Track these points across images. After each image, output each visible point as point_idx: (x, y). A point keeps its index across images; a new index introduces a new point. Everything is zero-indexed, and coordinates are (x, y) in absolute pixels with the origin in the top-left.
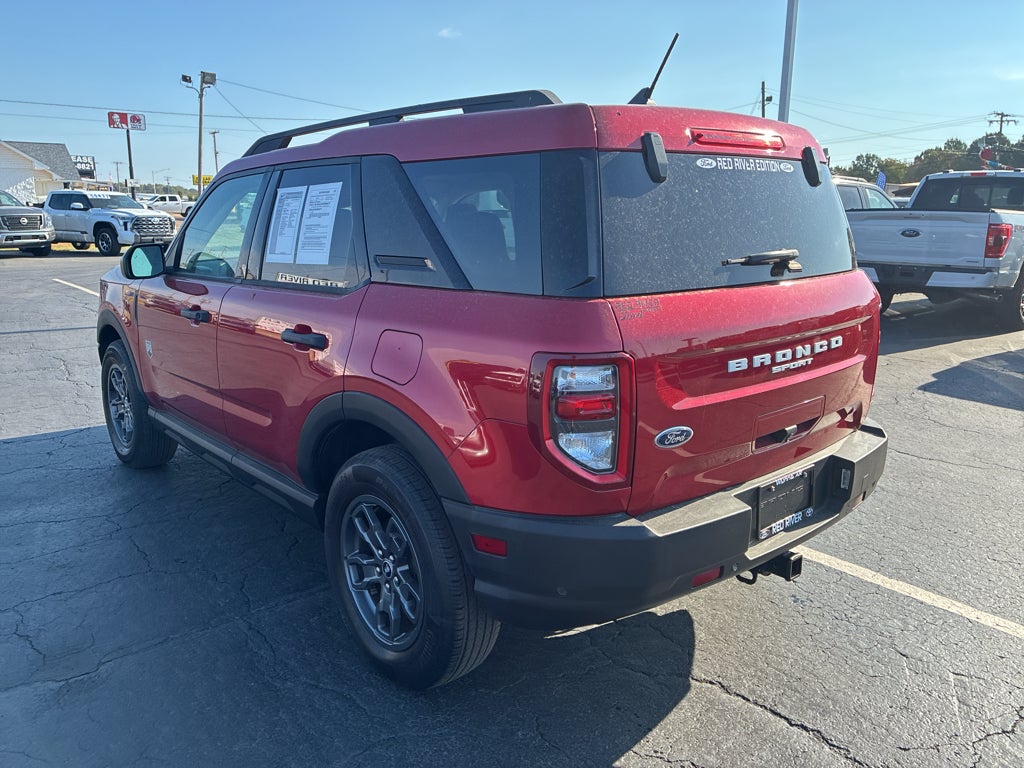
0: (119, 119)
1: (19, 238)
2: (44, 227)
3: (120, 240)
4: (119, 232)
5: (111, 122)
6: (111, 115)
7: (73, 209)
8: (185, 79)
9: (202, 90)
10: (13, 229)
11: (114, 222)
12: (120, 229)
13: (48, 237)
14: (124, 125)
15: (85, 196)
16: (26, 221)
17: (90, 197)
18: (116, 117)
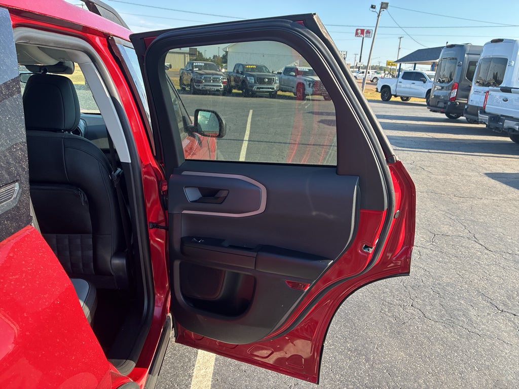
0: (361, 33)
1: (263, 88)
2: (275, 84)
3: (306, 92)
4: (306, 88)
5: (357, 34)
6: (357, 30)
7: (290, 75)
8: (373, 7)
9: (380, 12)
10: (260, 84)
11: (305, 83)
12: (307, 87)
13: (275, 89)
14: (362, 36)
15: (297, 69)
16: (267, 80)
17: (299, 70)
18: (359, 31)
